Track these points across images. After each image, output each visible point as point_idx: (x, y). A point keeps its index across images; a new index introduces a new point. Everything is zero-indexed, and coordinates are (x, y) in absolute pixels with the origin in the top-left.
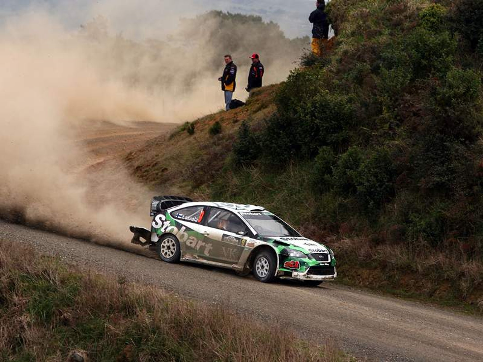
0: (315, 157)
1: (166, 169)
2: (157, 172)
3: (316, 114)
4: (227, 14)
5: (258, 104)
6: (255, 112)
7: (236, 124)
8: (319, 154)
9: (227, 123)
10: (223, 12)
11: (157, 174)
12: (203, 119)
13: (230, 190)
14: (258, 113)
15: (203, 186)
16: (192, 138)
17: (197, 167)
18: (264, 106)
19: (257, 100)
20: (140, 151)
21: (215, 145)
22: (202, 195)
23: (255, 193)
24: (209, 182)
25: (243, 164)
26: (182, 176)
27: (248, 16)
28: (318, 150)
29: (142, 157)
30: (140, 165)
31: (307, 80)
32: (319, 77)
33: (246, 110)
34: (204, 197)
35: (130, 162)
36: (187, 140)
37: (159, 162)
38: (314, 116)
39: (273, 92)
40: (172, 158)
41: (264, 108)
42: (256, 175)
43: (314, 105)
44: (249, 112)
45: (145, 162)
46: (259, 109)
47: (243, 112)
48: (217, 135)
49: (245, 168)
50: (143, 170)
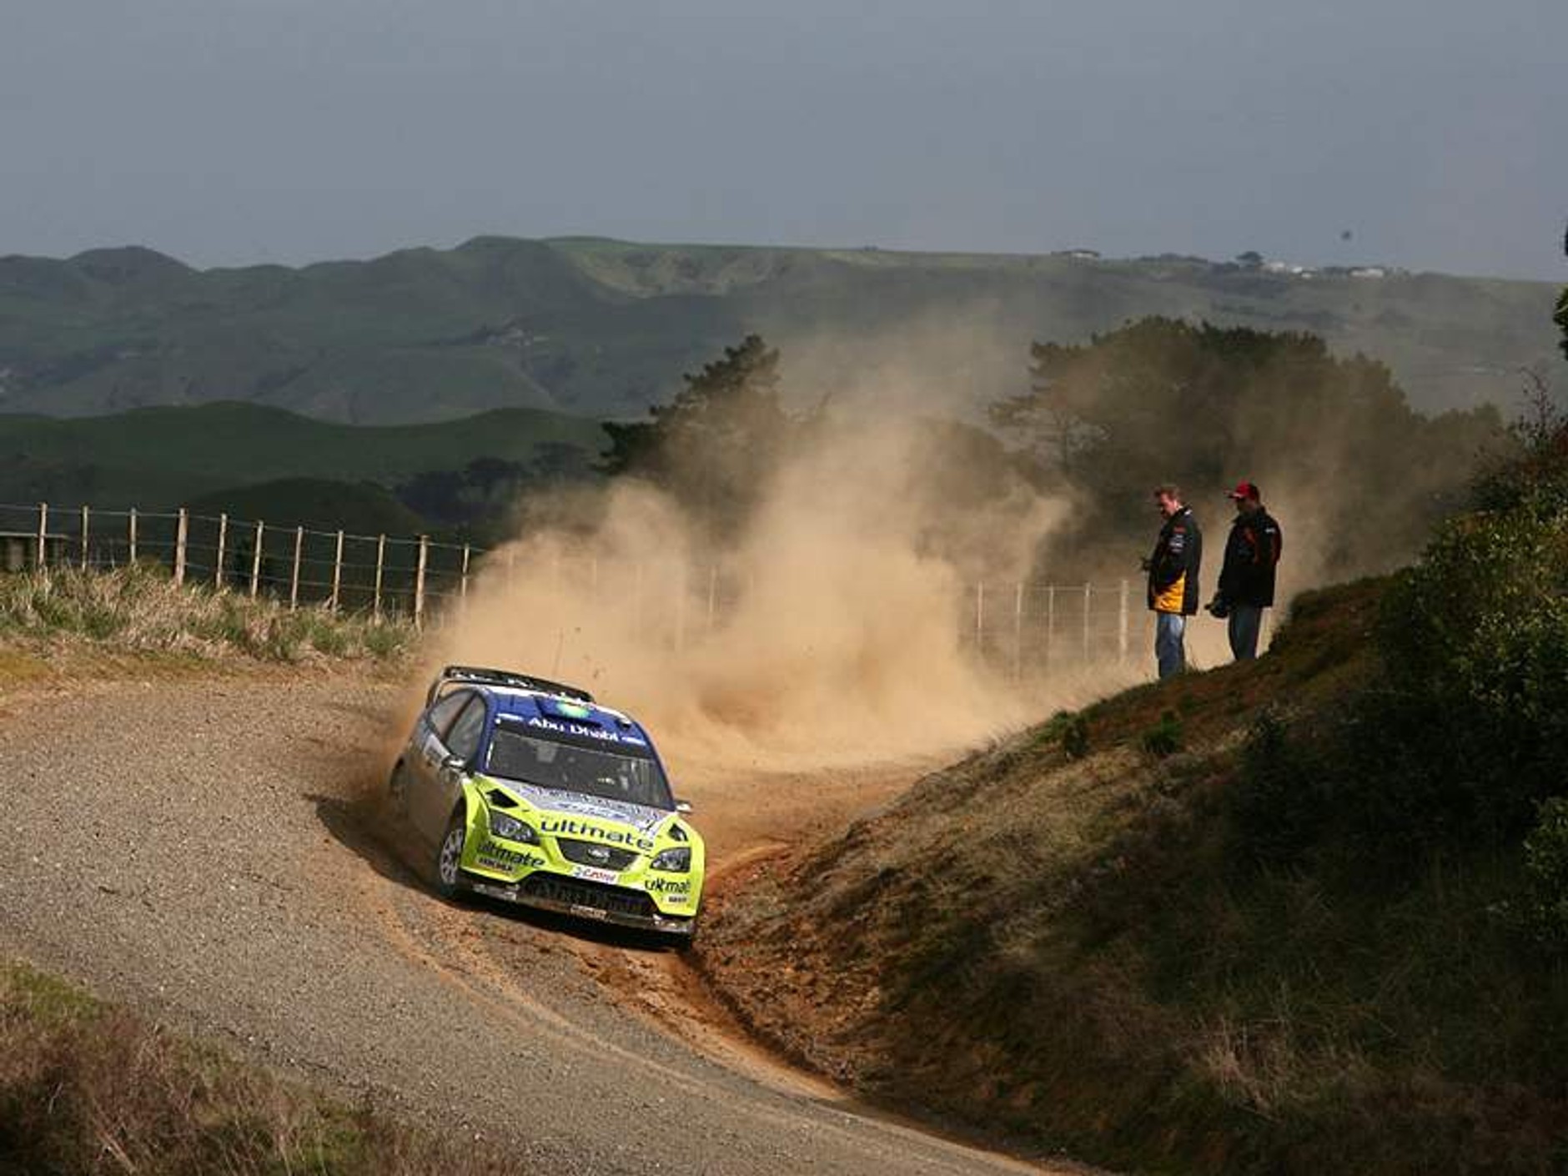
0: (1525, 837)
1: (986, 880)
2: (953, 888)
3: (1527, 681)
4: (1202, 330)
5: (1316, 647)
6: (1306, 676)
7: (1239, 717)
8: (1539, 825)
9: (1206, 714)
10: (1189, 325)
11: (955, 896)
12: (1117, 699)
13: (1217, 952)
14: (1312, 681)
15: (1120, 941)
16: (1080, 768)
17: (1096, 871)
18: (1336, 656)
19: (1313, 635)
20: (893, 814)
21: (1165, 793)
22: (1118, 970)
23: (1307, 966)
24: (1140, 927)
25: (1261, 860)
26: (1046, 904)
27: (1274, 334)
28: (1535, 810)
29: (901, 836)
30: (894, 864)
31: (1492, 561)
32: (1538, 549)
33: (1273, 668)
34: (1123, 979)
35: (861, 853)
36: (1061, 776)
37: (961, 853)
38: (1520, 687)
39: (1371, 603)
40: (1009, 840)
41: (1337, 663)
42: (1311, 902)
43: (1518, 649)
44: (1282, 675)
45: (913, 852)
46: (1321, 666)
47: (1261, 677)
48: (1171, 757)
49: (1268, 873)
50: (905, 883)
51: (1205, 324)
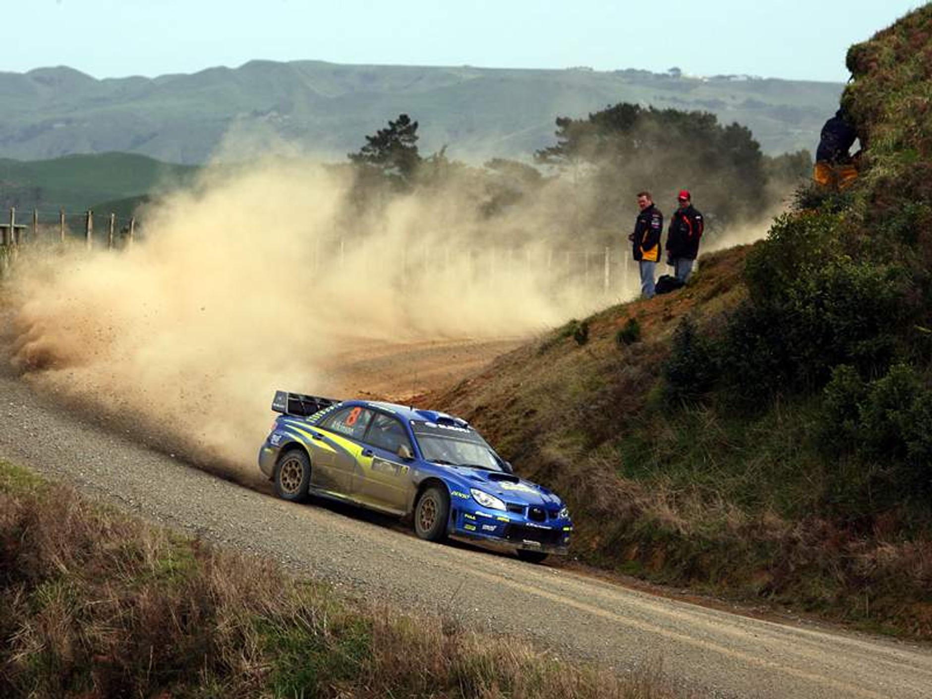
0: (825, 386)
1: (533, 412)
2: (515, 417)
3: (826, 302)
4: (649, 110)
5: (712, 283)
6: (706, 299)
7: (669, 323)
8: (832, 380)
9: (652, 321)
10: (642, 107)
11: (516, 421)
12: (603, 313)
13: (658, 451)
14: (710, 301)
15: (606, 445)
16: (582, 352)
17: (593, 407)
18: (723, 288)
19: (711, 277)
20: (483, 377)
21: (629, 364)
22: (604, 461)
23: (707, 457)
24: (616, 437)
25: (682, 400)
26: (565, 425)
27: (689, 113)
28: (830, 372)
29: (487, 388)
30: (483, 403)
31: (807, 236)
32: (832, 229)
33: (688, 295)
34: (608, 465)
35: (464, 398)
36: (574, 354)
37: (520, 397)
38: (822, 305)
39: (741, 260)
40: (545, 390)
41: (724, 292)
42: (708, 423)
43: (821, 284)
44: (694, 299)
45: (492, 398)
46: (714, 294)
47: (682, 300)
48: (633, 345)
49: (686, 408)
50: (489, 414)
51: (651, 107)
